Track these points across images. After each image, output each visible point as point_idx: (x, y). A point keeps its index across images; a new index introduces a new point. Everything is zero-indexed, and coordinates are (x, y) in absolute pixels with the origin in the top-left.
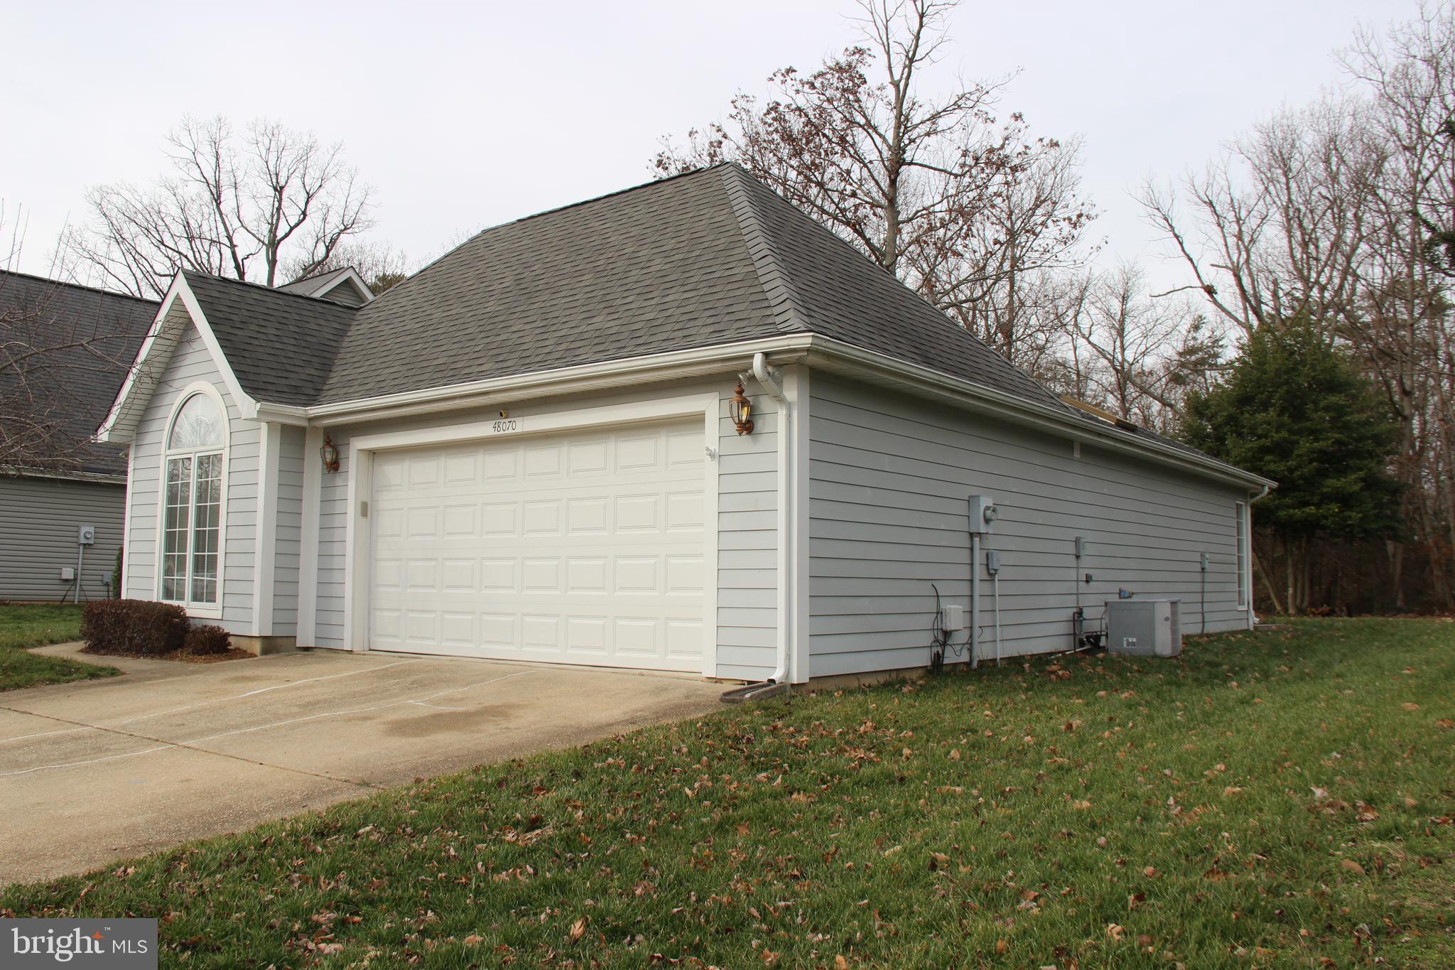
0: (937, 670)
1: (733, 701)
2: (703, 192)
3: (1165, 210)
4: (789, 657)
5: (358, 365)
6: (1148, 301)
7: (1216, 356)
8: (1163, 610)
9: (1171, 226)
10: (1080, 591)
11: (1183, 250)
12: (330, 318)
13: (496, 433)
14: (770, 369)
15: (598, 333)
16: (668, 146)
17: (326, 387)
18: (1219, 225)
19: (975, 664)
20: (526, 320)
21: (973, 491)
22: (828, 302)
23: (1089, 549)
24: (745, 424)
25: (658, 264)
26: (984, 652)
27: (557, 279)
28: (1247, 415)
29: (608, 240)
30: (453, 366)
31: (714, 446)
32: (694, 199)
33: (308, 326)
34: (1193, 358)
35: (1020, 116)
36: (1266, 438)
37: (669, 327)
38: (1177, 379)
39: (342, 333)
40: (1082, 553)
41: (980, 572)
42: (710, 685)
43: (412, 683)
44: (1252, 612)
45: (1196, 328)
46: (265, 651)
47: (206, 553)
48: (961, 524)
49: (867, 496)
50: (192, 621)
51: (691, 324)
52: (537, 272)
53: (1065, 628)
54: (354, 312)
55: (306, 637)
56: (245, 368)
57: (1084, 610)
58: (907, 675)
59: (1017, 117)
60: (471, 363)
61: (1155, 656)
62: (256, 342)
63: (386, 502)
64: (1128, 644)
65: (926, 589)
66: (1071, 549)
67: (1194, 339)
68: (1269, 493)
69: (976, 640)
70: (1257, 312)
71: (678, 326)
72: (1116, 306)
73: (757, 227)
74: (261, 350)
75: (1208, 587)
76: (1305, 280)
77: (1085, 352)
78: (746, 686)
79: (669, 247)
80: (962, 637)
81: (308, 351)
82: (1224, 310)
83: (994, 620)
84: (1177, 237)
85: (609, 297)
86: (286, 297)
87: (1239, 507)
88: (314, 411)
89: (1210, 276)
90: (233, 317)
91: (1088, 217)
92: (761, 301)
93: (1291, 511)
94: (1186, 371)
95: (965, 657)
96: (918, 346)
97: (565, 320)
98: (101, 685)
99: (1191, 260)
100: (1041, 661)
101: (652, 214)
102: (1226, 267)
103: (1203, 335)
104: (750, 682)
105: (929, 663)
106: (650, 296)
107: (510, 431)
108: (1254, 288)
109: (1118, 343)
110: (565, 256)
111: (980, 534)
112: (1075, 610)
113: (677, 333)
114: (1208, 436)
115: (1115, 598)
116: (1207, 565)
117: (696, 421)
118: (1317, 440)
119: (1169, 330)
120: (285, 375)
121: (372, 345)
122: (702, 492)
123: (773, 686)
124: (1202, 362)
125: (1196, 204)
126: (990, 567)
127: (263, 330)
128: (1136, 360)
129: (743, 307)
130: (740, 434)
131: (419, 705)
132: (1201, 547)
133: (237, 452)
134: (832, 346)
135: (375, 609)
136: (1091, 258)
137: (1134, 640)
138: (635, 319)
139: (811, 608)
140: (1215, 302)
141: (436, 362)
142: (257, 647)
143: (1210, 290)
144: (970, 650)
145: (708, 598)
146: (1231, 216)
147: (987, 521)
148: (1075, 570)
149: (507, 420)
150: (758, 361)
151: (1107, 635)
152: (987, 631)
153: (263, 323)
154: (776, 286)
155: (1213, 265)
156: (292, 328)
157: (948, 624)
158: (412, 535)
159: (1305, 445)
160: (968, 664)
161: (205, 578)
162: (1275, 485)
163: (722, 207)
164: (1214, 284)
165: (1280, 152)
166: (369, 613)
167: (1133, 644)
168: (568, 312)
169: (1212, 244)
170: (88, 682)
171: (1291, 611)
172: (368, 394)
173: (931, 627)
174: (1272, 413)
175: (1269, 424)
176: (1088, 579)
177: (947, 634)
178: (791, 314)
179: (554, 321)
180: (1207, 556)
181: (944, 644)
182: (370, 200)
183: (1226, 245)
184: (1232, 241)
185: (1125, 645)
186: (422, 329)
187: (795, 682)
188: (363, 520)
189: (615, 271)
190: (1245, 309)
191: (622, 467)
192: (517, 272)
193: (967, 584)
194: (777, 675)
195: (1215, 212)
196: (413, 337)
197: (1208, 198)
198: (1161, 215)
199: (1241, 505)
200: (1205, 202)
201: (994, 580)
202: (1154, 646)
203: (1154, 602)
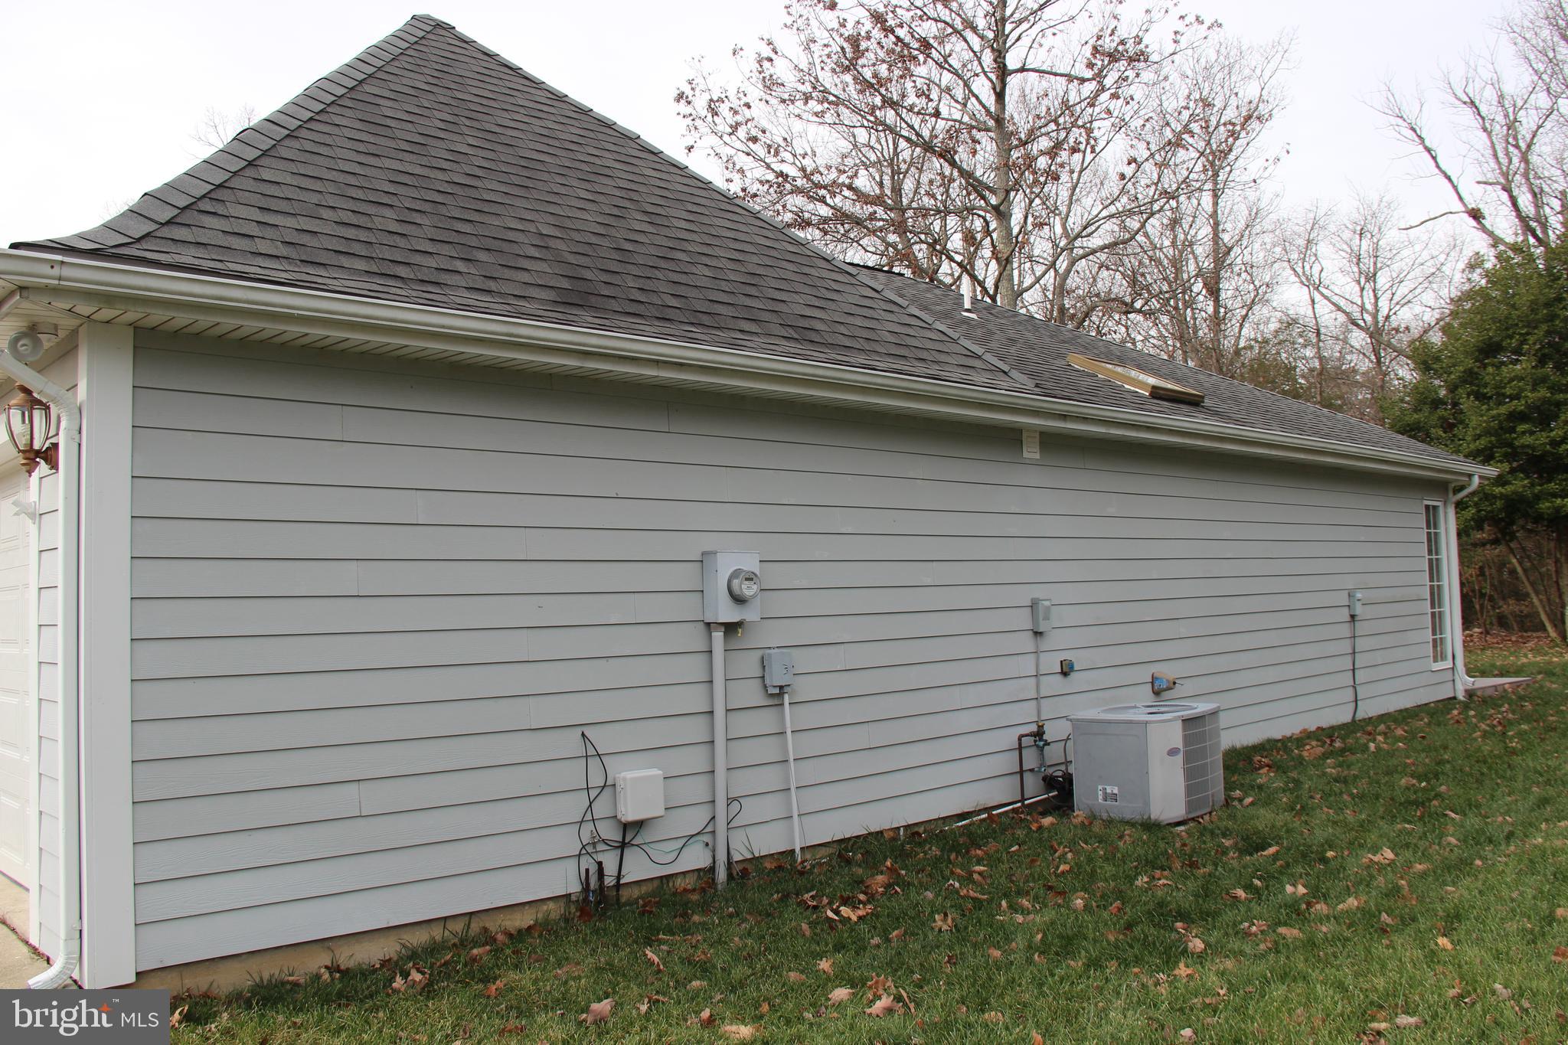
3: (1410, 118)
8: (1164, 737)
9: (1419, 137)
10: (1045, 694)
11: (1438, 166)
18: (1484, 129)
19: (727, 871)
21: (707, 543)
23: (1065, 617)
26: (753, 843)
40: (1046, 624)
41: (735, 695)
44: (1462, 668)
48: (677, 608)
53: (1004, 764)
57: (1050, 726)
61: (1148, 823)
64: (1105, 797)
66: (1023, 620)
80: (679, 825)
82: (1494, 236)
83: (787, 779)
84: (1428, 150)
87: (1431, 512)
95: (695, 858)
99: (1449, 178)
100: (922, 835)
102: (1495, 183)
105: (577, 888)
108: (1536, 209)
116: (1359, 610)
125: (1452, 105)
126: (768, 682)
128: (1392, 313)
132: (1350, 582)
137: (1116, 791)
139: (137, 827)
140: (1484, 229)
143: (1476, 215)
144: (711, 846)
147: (739, 600)
155: (1478, 182)
160: (701, 875)
164: (1480, 206)
167: (1114, 797)
169: (1475, 155)
173: (575, 819)
176: (1066, 670)
180: (1359, 595)
181: (620, 848)
185: (1099, 800)
190: (1524, 238)
193: (695, 722)
195: (1479, 113)
197: (1467, 95)
198: (1406, 125)
199: (1435, 508)
200: (1465, 103)
201: (782, 705)
202: (1147, 803)
203: (1147, 723)
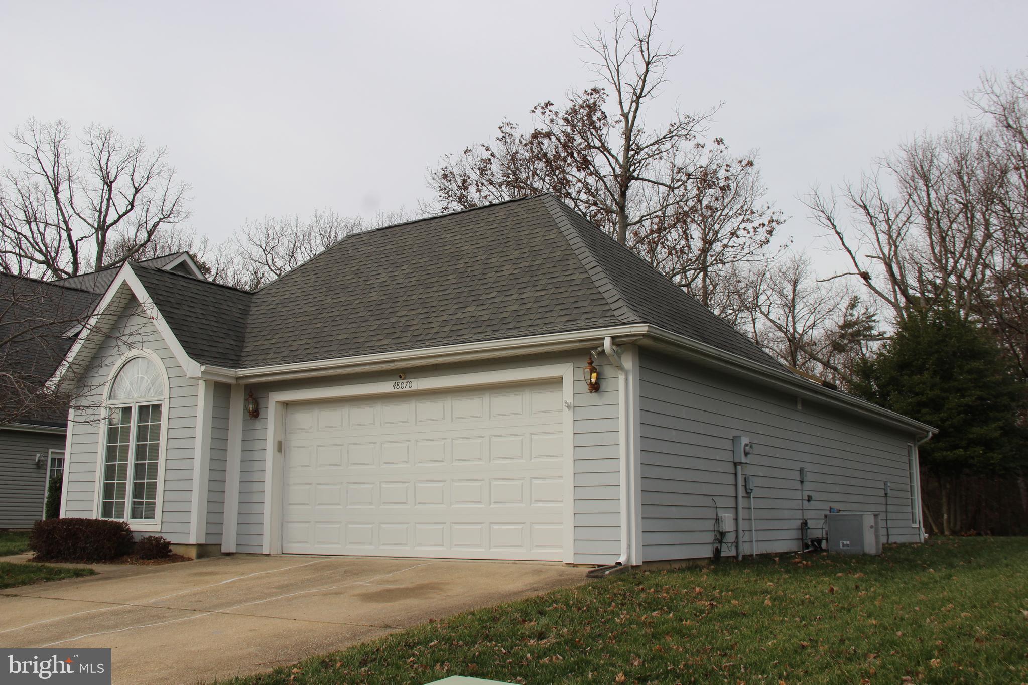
0: (717, 561)
1: (596, 577)
2: (532, 215)
3: (828, 212)
4: (629, 547)
5: (268, 337)
6: (814, 285)
7: (870, 328)
8: (869, 520)
9: (833, 225)
10: (804, 508)
11: (843, 244)
12: (236, 301)
13: (396, 390)
14: (614, 347)
15: (473, 319)
16: (449, 163)
17: (243, 354)
18: (872, 224)
19: (740, 558)
20: (409, 308)
21: (736, 433)
22: (641, 300)
23: (809, 477)
24: (594, 385)
25: (508, 269)
26: (745, 549)
27: (426, 277)
28: (906, 377)
29: (462, 249)
30: (355, 341)
31: (570, 401)
32: (526, 220)
33: (221, 306)
34: (850, 331)
35: (722, 140)
36: (922, 395)
37: (531, 317)
38: (837, 347)
39: (245, 312)
40: (805, 479)
41: (741, 492)
42: (570, 568)
43: (345, 572)
44: (923, 529)
45: (853, 305)
46: (200, 556)
47: (145, 481)
48: (728, 456)
49: (673, 435)
50: (134, 535)
51: (548, 314)
52: (407, 271)
53: (795, 534)
54: (251, 296)
55: (229, 545)
56: (187, 339)
57: (808, 521)
58: (699, 563)
59: (719, 141)
60: (370, 339)
61: (865, 554)
62: (189, 319)
63: (296, 440)
64: (844, 546)
65: (708, 502)
66: (797, 476)
67: (851, 315)
68: (932, 438)
69: (741, 540)
70: (904, 293)
71: (538, 316)
72: (788, 289)
73: (583, 245)
74: (194, 325)
75: (890, 508)
76: (944, 269)
77: (762, 323)
78: (597, 568)
79: (515, 257)
80: (731, 538)
81: (225, 326)
82: (877, 292)
83: (751, 526)
84: (838, 233)
85: (475, 293)
86: (203, 284)
87: (909, 448)
88: (242, 372)
89: (865, 265)
90: (170, 299)
91: (778, 222)
92: (599, 299)
93: (944, 453)
94: (846, 341)
95: (733, 553)
96: (696, 329)
97: (442, 308)
98: (84, 582)
99: (850, 252)
100: (784, 556)
101: (493, 231)
102: (879, 258)
103: (859, 311)
104: (599, 566)
105: (712, 556)
106: (509, 293)
107: (407, 389)
108: (901, 275)
109: (790, 318)
110: (427, 259)
111: (741, 463)
112: (801, 521)
113: (539, 321)
114: (874, 393)
115: (828, 513)
116: (889, 491)
117: (557, 382)
118: (963, 396)
119: (832, 308)
120: (214, 344)
121: (275, 323)
122: (561, 432)
123: (619, 567)
124: (858, 333)
125: (853, 207)
126: (748, 487)
127: (193, 310)
128: (805, 332)
129: (586, 303)
130: (591, 392)
131: (368, 584)
132: (885, 478)
133: (175, 403)
134: (659, 332)
135: (288, 522)
136: (780, 254)
137: (848, 543)
138: (501, 310)
139: (643, 512)
140: (870, 286)
141: (340, 337)
142: (193, 553)
143: (866, 276)
144: (737, 547)
145: (567, 507)
146: (881, 217)
147: (746, 454)
148: (800, 492)
149: (404, 381)
150: (607, 343)
151: (827, 540)
152: (746, 533)
153: (192, 304)
154: (610, 291)
155: (867, 256)
156: (212, 308)
157: (724, 528)
158: (321, 466)
159: (954, 400)
160: (736, 557)
161: (144, 500)
162: (936, 431)
163: (551, 228)
164: (868, 271)
165: (921, 166)
166: (282, 525)
167: (847, 545)
168: (444, 303)
169: (866, 239)
170: (75, 579)
171: (947, 533)
172: (285, 360)
173: (712, 529)
174: (926, 375)
175: (924, 384)
176: (809, 499)
177: (723, 534)
178: (625, 309)
179: (434, 309)
180: (889, 484)
181: (721, 542)
182: (185, 195)
183: (878, 240)
184: (883, 238)
185: (841, 547)
186: (318, 312)
187: (635, 564)
188: (278, 454)
189: (474, 273)
190: (895, 291)
191: (495, 415)
192: (388, 270)
193: (733, 500)
194: (622, 559)
195: (869, 213)
196: (311, 317)
197: (863, 202)
198: (825, 216)
199: (911, 446)
200: (860, 206)
201: (750, 497)
202: (863, 548)
203: (862, 515)
